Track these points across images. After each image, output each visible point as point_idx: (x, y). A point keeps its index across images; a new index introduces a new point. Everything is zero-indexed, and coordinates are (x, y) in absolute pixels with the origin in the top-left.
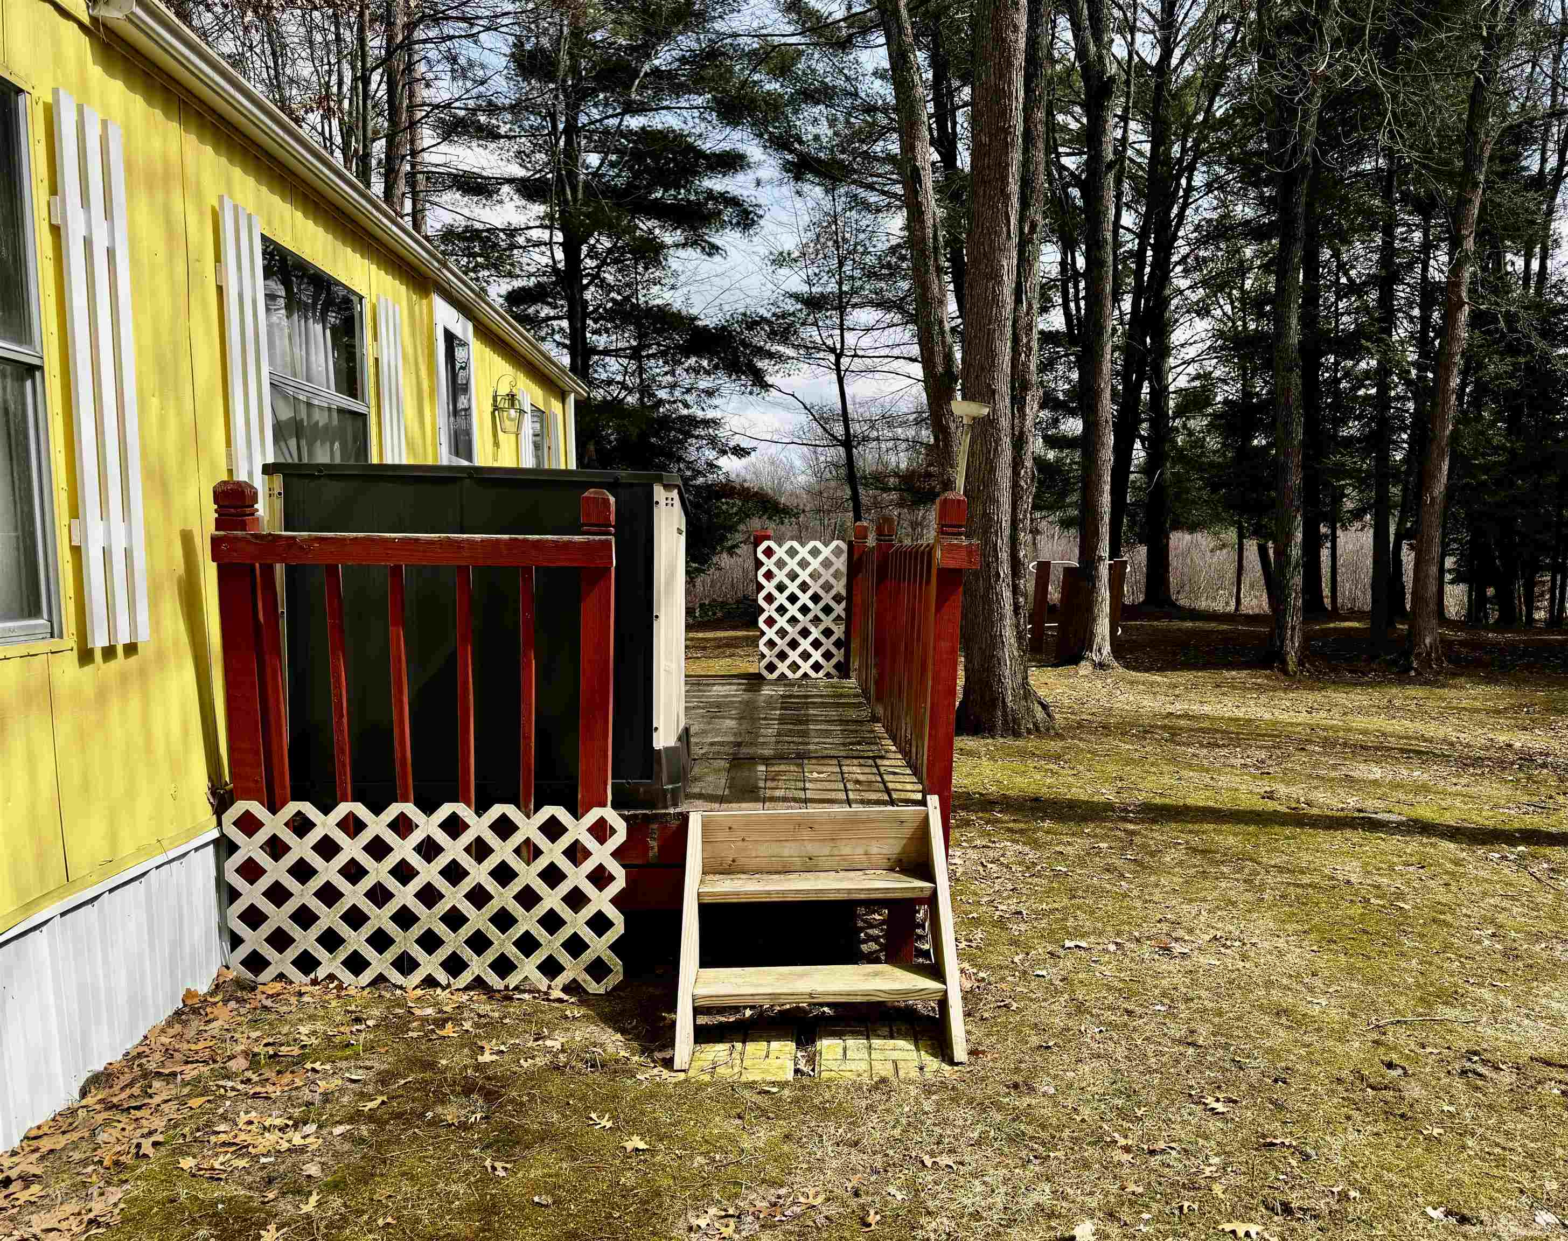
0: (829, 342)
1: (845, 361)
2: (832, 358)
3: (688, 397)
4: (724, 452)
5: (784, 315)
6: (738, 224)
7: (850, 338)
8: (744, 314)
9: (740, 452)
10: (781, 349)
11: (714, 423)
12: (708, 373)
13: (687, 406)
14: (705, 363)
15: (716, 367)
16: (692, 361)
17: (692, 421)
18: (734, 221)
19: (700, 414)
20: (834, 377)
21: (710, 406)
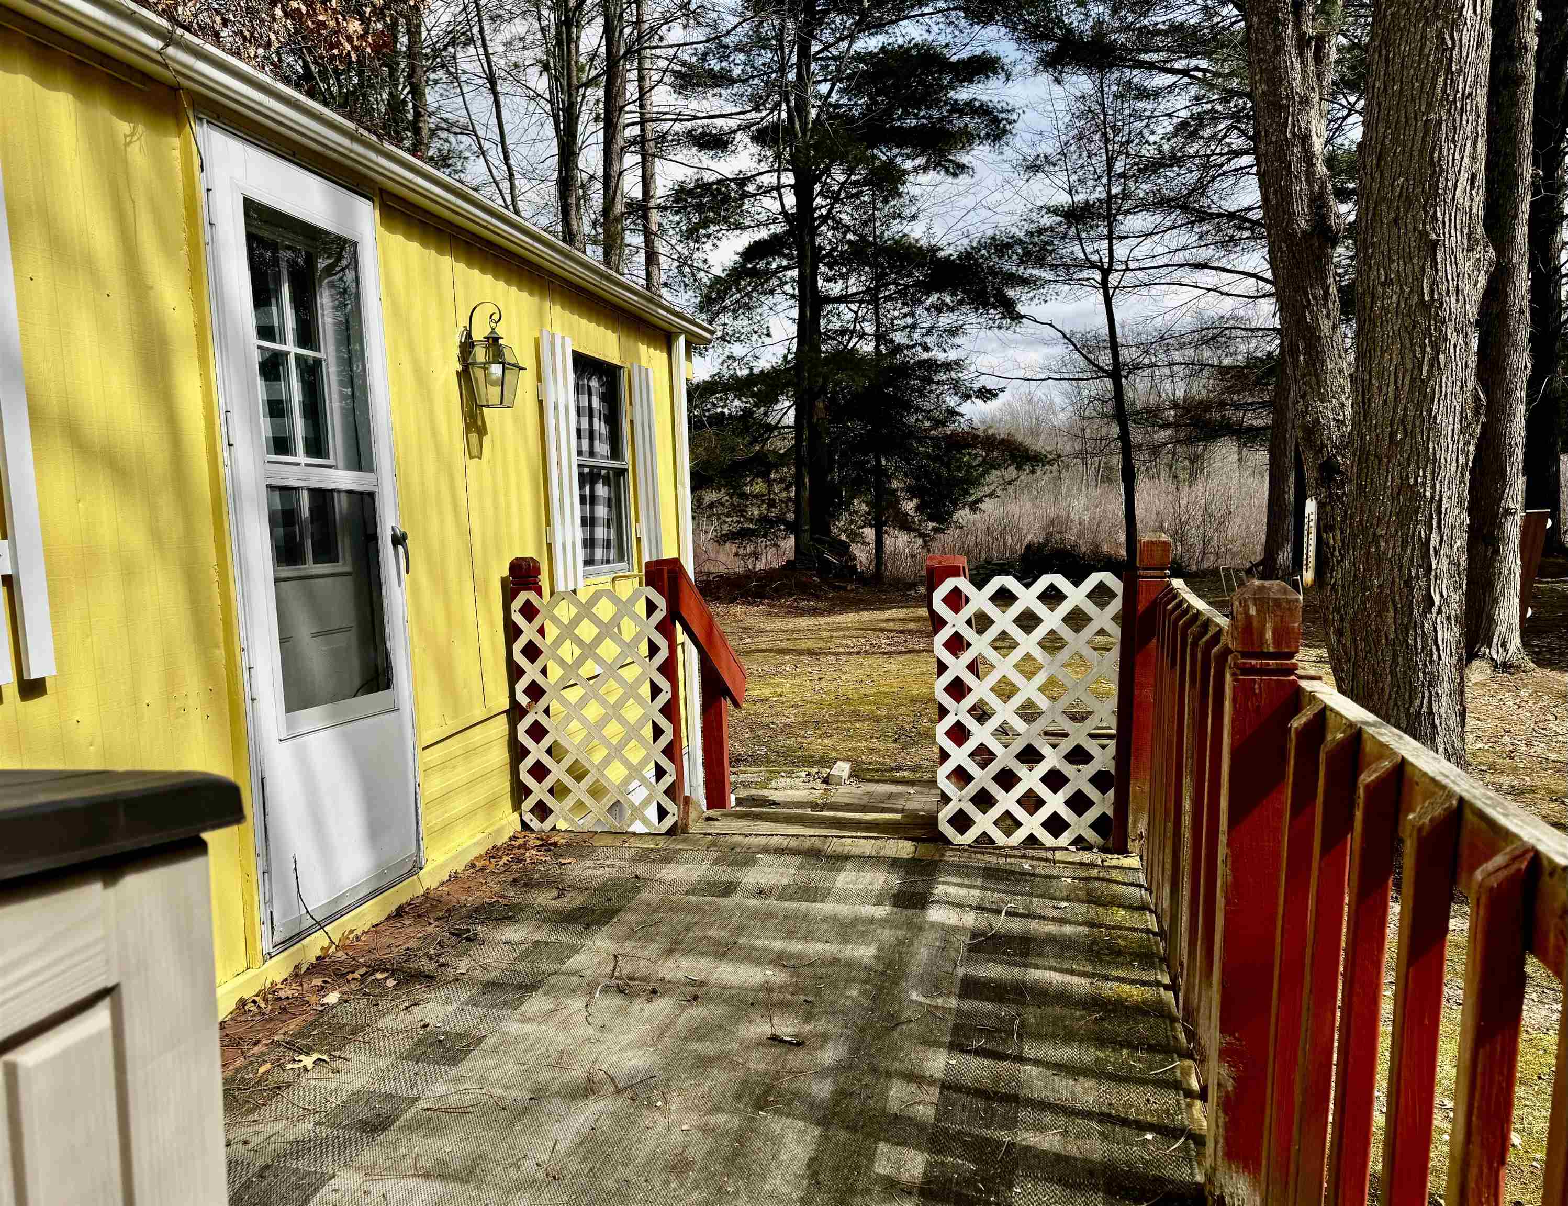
0: (1095, 258)
1: (1114, 279)
2: (1098, 276)
3: (929, 340)
4: (967, 397)
5: (1040, 231)
6: (988, 136)
7: (1121, 251)
8: (993, 238)
9: (986, 394)
10: (1036, 272)
11: (958, 364)
12: (951, 310)
13: (926, 349)
14: (948, 300)
15: (961, 302)
16: (934, 298)
17: (932, 365)
18: (983, 134)
19: (941, 356)
20: (1101, 298)
21: (952, 346)
